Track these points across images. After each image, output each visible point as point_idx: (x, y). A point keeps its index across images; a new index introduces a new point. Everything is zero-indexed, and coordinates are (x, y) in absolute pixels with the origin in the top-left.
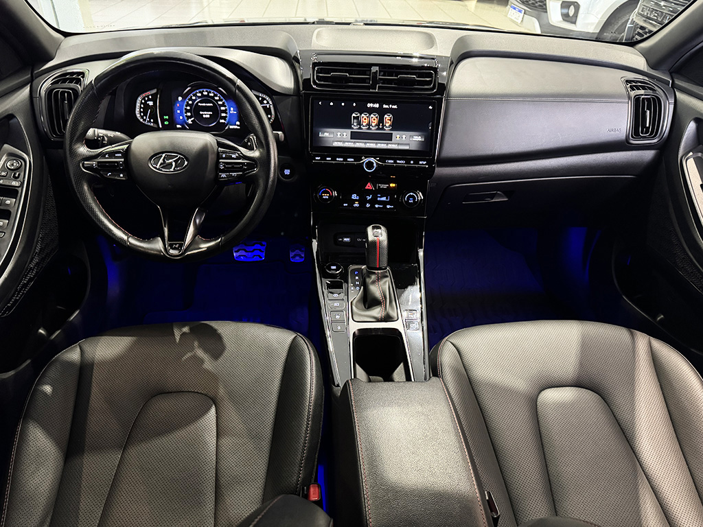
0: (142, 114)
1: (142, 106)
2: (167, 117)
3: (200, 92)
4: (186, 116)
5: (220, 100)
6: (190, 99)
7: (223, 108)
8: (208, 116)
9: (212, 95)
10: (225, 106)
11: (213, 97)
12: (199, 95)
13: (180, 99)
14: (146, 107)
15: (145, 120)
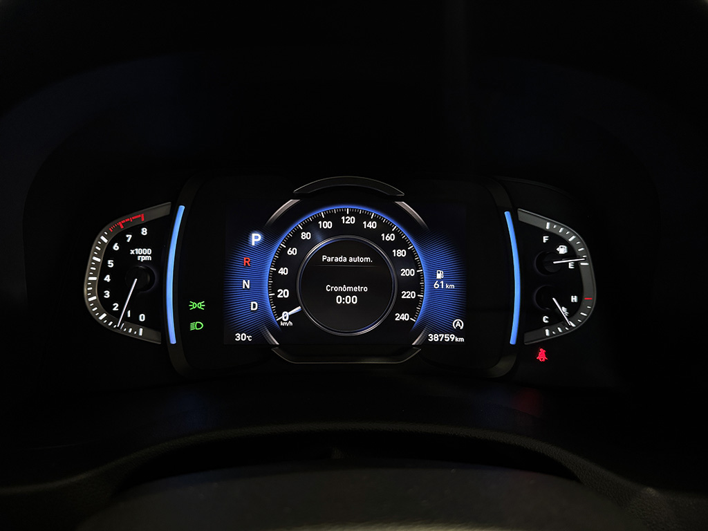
0: (107, 294)
1: (111, 263)
2: (200, 305)
3: (328, 217)
4: (275, 300)
5: (400, 243)
6: (294, 240)
7: (408, 272)
8: (354, 300)
9: (372, 225)
10: (416, 266)
11: (375, 235)
12: (328, 225)
13: (256, 238)
14: (125, 266)
15: (114, 316)
